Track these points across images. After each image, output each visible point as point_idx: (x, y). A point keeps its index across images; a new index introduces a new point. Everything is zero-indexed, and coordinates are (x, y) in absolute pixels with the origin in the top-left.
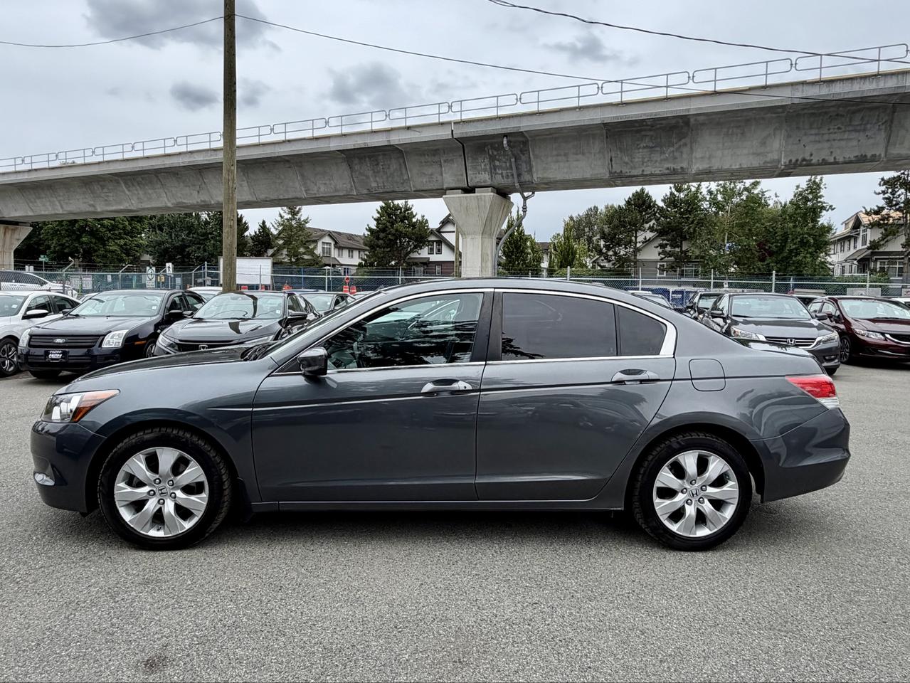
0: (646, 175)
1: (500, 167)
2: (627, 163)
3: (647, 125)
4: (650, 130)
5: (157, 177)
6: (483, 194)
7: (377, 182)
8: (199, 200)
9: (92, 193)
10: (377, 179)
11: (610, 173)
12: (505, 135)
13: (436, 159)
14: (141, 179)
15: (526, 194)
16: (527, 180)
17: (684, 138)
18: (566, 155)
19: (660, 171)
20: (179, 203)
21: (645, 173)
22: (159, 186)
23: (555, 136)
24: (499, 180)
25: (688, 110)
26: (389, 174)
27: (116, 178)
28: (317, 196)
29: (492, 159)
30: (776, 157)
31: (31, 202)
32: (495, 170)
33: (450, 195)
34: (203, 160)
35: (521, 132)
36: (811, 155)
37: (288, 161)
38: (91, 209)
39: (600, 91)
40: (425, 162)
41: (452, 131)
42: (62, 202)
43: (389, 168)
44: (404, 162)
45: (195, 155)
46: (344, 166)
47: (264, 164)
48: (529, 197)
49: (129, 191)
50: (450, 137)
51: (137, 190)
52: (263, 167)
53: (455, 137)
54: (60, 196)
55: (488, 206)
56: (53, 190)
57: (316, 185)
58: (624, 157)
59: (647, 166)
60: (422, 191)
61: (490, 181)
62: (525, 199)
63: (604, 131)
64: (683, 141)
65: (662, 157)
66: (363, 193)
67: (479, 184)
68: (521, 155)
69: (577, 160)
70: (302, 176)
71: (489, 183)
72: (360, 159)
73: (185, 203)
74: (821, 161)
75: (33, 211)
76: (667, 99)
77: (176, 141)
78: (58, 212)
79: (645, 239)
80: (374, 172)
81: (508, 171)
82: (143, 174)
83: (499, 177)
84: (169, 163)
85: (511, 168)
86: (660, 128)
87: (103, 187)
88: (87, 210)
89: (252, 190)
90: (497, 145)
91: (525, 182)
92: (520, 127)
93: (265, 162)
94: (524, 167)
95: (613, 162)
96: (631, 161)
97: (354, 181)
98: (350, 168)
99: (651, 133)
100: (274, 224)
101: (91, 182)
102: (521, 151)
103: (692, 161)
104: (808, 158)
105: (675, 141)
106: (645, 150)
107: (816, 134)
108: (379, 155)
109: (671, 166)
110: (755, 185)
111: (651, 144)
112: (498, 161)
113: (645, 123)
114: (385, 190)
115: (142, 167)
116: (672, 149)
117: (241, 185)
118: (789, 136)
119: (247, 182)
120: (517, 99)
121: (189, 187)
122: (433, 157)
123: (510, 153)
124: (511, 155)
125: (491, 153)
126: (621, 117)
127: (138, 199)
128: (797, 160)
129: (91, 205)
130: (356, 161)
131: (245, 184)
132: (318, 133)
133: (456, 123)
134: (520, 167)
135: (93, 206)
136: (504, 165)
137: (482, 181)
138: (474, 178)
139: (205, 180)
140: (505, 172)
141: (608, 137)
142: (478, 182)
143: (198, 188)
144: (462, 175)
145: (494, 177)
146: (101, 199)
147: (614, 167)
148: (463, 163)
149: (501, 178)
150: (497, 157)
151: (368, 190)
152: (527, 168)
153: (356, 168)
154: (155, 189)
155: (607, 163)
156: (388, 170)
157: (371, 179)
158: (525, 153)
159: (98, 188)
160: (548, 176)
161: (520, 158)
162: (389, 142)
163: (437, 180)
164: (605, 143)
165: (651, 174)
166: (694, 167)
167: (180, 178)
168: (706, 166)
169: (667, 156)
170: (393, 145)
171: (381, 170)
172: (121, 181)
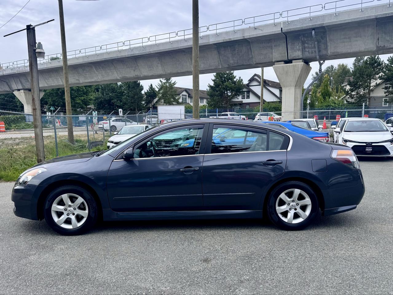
1: (308, 48)
2: (388, 41)
5: (113, 63)
6: (297, 63)
7: (234, 60)
8: (134, 75)
9: (78, 73)
10: (234, 58)
11: (377, 47)
12: (314, 29)
13: (269, 45)
14: (104, 65)
15: (322, 62)
16: (324, 54)
18: (349, 38)
20: (123, 77)
22: (113, 68)
23: (343, 27)
24: (307, 55)
26: (241, 55)
27: (91, 65)
29: (303, 43)
31: (47, 80)
32: (305, 49)
33: (277, 65)
34: (139, 53)
35: (324, 26)
37: (184, 51)
38: (77, 82)
40: (263, 47)
41: (282, 28)
42: (62, 79)
44: (250, 48)
45: (134, 51)
46: (215, 52)
49: (97, 71)
50: (280, 32)
51: (101, 71)
52: (170, 55)
53: (283, 32)
54: (61, 76)
55: (300, 70)
56: (58, 73)
58: (387, 38)
60: (260, 63)
62: (321, 64)
63: (375, 23)
66: (226, 67)
67: (295, 58)
68: (321, 40)
69: (357, 41)
71: (301, 57)
72: (225, 47)
73: (127, 77)
75: (47, 84)
77: (124, 43)
78: (60, 84)
79: (376, 84)
80: (233, 55)
81: (313, 49)
82: (106, 62)
85: (315, 47)
87: (84, 70)
88: (75, 82)
89: (163, 69)
90: (307, 35)
91: (323, 55)
92: (323, 23)
93: (171, 53)
94: (323, 46)
95: (379, 41)
96: (391, 40)
97: (220, 61)
98: (219, 53)
100: (157, 86)
101: (78, 68)
102: (321, 37)
108: (236, 45)
112: (307, 44)
114: (238, 65)
117: (157, 66)
119: (161, 64)
120: (322, 7)
121: (129, 68)
122: (267, 44)
124: (316, 40)
125: (303, 40)
126: (388, 14)
127: (102, 75)
130: (223, 49)
131: (159, 65)
133: (284, 23)
134: (320, 47)
135: (78, 80)
136: (310, 46)
137: (297, 56)
138: (292, 55)
139: (138, 64)
140: (311, 50)
141: (378, 26)
142: (294, 57)
143: (134, 68)
144: (285, 53)
145: (304, 54)
146: (82, 76)
147: (379, 43)
148: (286, 46)
149: (308, 53)
150: (307, 41)
151: (228, 65)
152: (324, 47)
153: (222, 53)
154: (111, 70)
155: (375, 42)
156: (240, 53)
157: (231, 59)
158: (324, 38)
159: (81, 71)
160: (338, 51)
161: (321, 42)
162: (244, 37)
163: (269, 57)
164: (375, 29)
167: (124, 63)
170: (245, 39)
171: (237, 53)
172: (93, 66)
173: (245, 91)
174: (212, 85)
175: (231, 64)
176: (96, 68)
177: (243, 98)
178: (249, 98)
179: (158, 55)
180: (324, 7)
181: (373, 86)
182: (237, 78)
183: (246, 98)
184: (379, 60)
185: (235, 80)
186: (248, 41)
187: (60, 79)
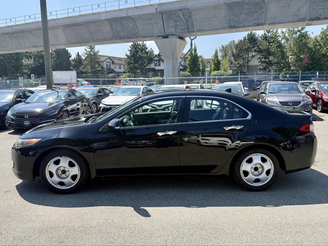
1: (179, 25)
2: (237, 22)
4: (247, 5)
5: (24, 34)
6: (172, 38)
7: (124, 34)
10: (124, 32)
11: (230, 26)
12: (181, 10)
13: (150, 22)
14: (16, 36)
15: (192, 38)
16: (192, 31)
17: (263, 8)
18: (209, 18)
19: (252, 25)
20: (35, 46)
21: (245, 26)
22: (25, 38)
23: (203, 9)
24: (179, 32)
26: (129, 30)
28: (97, 41)
29: (176, 21)
30: (304, 17)
32: (177, 27)
33: (157, 40)
35: (188, 9)
36: (320, 15)
37: (82, 25)
40: (145, 24)
41: (156, 8)
44: (136, 24)
46: (108, 26)
47: (72, 27)
48: (193, 39)
49: (11, 41)
50: (155, 12)
51: (15, 41)
53: (158, 11)
57: (96, 35)
58: (236, 19)
59: (246, 23)
60: (145, 37)
61: (175, 32)
62: (192, 40)
63: (226, 7)
64: (262, 10)
65: (253, 18)
66: (118, 39)
68: (189, 19)
69: (214, 21)
70: (90, 32)
72: (115, 22)
74: (324, 18)
80: (122, 29)
81: (183, 27)
82: (17, 33)
83: (179, 30)
84: (27, 27)
85: (184, 26)
86: (252, 4)
89: (67, 39)
90: (177, 15)
92: (187, 6)
93: (72, 26)
94: (190, 24)
95: (230, 21)
96: (239, 21)
97: (113, 34)
98: (111, 27)
99: (247, 7)
102: (189, 17)
103: (266, 20)
104: (319, 17)
105: (258, 10)
106: (245, 15)
107: (322, 5)
108: (124, 21)
109: (257, 22)
110: (303, 29)
111: (247, 12)
112: (178, 22)
114: (128, 37)
115: (16, 29)
116: (257, 14)
117: (62, 37)
118: (310, 6)
119: (65, 35)
121: (38, 38)
122: (148, 21)
123: (183, 18)
124: (184, 20)
125: (175, 18)
127: (16, 44)
128: (314, 18)
130: (114, 24)
133: (158, 5)
134: (188, 25)
136: (181, 24)
137: (171, 32)
138: (168, 31)
141: (228, 9)
142: (170, 33)
144: (162, 29)
145: (176, 30)
148: (162, 24)
149: (180, 30)
150: (178, 20)
151: (120, 37)
152: (191, 25)
153: (114, 28)
154: (23, 40)
155: (228, 22)
156: (128, 28)
157: (121, 32)
158: (190, 18)
160: (202, 29)
161: (188, 21)
162: (127, 14)
163: (151, 32)
164: (227, 12)
165: (248, 26)
166: (268, 22)
167: (34, 34)
168: (273, 22)
169: (255, 17)
170: (130, 16)
171: (125, 28)
172: (7, 36)
173: (156, 60)
174: (129, 54)
175: (122, 37)
176: (9, 38)
177: (156, 65)
178: (160, 66)
179: (62, 27)
181: (250, 57)
182: (149, 49)
183: (158, 66)
185: (147, 51)
186: (133, 18)
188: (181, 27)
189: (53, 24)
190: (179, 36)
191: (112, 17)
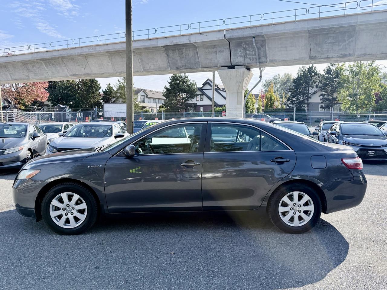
0: (330, 58)
1: (250, 54)
2: (319, 52)
3: (332, 31)
4: (333, 33)
5: (63, 61)
6: (239, 69)
7: (182, 63)
8: (85, 73)
9: (28, 69)
10: (182, 61)
11: (310, 57)
12: (254, 37)
13: (214, 50)
14: (54, 62)
15: (262, 69)
16: (264, 61)
17: (352, 37)
18: (286, 47)
19: (337, 55)
20: (74, 74)
21: (328, 57)
22: (63, 65)
23: (280, 37)
25: (357, 22)
26: (188, 59)
27: (41, 61)
28: (149, 71)
29: (245, 49)
32: (246, 56)
33: (222, 70)
34: (89, 52)
35: (263, 36)
38: (27, 78)
39: (307, 12)
40: (208, 52)
42: (11, 74)
43: (188, 56)
44: (197, 53)
45: (84, 49)
46: (164, 54)
47: (121, 54)
49: (47, 68)
50: (224, 38)
51: (52, 68)
52: (120, 55)
53: (226, 38)
54: (10, 71)
55: (242, 76)
56: (6, 68)
57: (148, 65)
58: (318, 49)
59: (330, 53)
60: (206, 68)
61: (243, 62)
62: (261, 71)
63: (308, 34)
64: (351, 39)
65: (339, 48)
66: (174, 69)
67: (238, 64)
69: (292, 50)
70: (141, 60)
72: (173, 50)
73: (77, 74)
76: (345, 16)
78: (9, 80)
80: (181, 58)
81: (254, 56)
82: (55, 59)
84: (69, 53)
85: (255, 54)
86: (339, 32)
87: (33, 66)
88: (25, 78)
89: (114, 68)
90: (248, 42)
92: (262, 32)
94: (262, 53)
95: (311, 51)
96: (322, 51)
97: (169, 63)
98: (167, 56)
99: (334, 35)
100: (115, 85)
101: (27, 64)
102: (261, 45)
103: (355, 50)
105: (346, 39)
106: (330, 44)
108: (184, 48)
109: (344, 53)
111: (333, 41)
112: (248, 51)
113: (331, 30)
114: (186, 68)
115: (55, 55)
116: (344, 44)
117: (108, 65)
119: (112, 63)
120: (261, 17)
121: (80, 66)
122: (212, 50)
123: (255, 47)
124: (256, 48)
125: (244, 47)
126: (319, 27)
127: (52, 72)
129: (26, 76)
130: (171, 52)
131: (110, 64)
132: (151, 37)
133: (227, 30)
134: (260, 54)
135: (28, 76)
136: (251, 53)
137: (239, 62)
138: (235, 61)
139: (88, 62)
140: (252, 57)
141: (310, 37)
142: (237, 62)
143: (84, 66)
144: (228, 59)
145: (245, 60)
146: (32, 72)
147: (312, 54)
148: (229, 52)
149: (249, 60)
150: (248, 49)
151: (177, 67)
152: (264, 54)
153: (171, 56)
154: (61, 67)
155: (308, 52)
156: (188, 57)
157: (179, 62)
158: (263, 46)
159: (31, 67)
160: (275, 59)
161: (260, 49)
162: (190, 41)
163: (214, 62)
164: (308, 40)
165: (332, 57)
166: (357, 53)
167: (75, 61)
168: (363, 52)
169: (342, 47)
170: (192, 43)
171: (184, 56)
172: (43, 63)
173: (199, 95)
175: (179, 67)
176: (46, 64)
178: (203, 101)
179: (108, 54)
180: (263, 17)
181: (311, 93)
182: (191, 82)
183: (200, 101)
184: (316, 70)
186: (195, 46)
187: (9, 75)
188: (251, 57)
189: (100, 50)
190: (247, 66)
191: (171, 43)
